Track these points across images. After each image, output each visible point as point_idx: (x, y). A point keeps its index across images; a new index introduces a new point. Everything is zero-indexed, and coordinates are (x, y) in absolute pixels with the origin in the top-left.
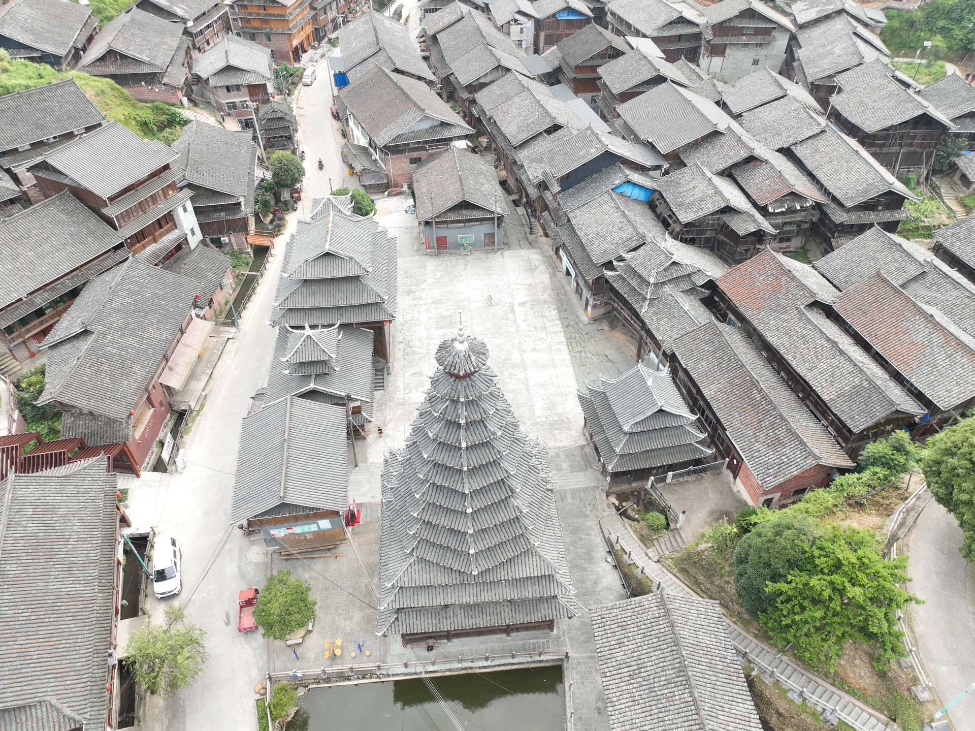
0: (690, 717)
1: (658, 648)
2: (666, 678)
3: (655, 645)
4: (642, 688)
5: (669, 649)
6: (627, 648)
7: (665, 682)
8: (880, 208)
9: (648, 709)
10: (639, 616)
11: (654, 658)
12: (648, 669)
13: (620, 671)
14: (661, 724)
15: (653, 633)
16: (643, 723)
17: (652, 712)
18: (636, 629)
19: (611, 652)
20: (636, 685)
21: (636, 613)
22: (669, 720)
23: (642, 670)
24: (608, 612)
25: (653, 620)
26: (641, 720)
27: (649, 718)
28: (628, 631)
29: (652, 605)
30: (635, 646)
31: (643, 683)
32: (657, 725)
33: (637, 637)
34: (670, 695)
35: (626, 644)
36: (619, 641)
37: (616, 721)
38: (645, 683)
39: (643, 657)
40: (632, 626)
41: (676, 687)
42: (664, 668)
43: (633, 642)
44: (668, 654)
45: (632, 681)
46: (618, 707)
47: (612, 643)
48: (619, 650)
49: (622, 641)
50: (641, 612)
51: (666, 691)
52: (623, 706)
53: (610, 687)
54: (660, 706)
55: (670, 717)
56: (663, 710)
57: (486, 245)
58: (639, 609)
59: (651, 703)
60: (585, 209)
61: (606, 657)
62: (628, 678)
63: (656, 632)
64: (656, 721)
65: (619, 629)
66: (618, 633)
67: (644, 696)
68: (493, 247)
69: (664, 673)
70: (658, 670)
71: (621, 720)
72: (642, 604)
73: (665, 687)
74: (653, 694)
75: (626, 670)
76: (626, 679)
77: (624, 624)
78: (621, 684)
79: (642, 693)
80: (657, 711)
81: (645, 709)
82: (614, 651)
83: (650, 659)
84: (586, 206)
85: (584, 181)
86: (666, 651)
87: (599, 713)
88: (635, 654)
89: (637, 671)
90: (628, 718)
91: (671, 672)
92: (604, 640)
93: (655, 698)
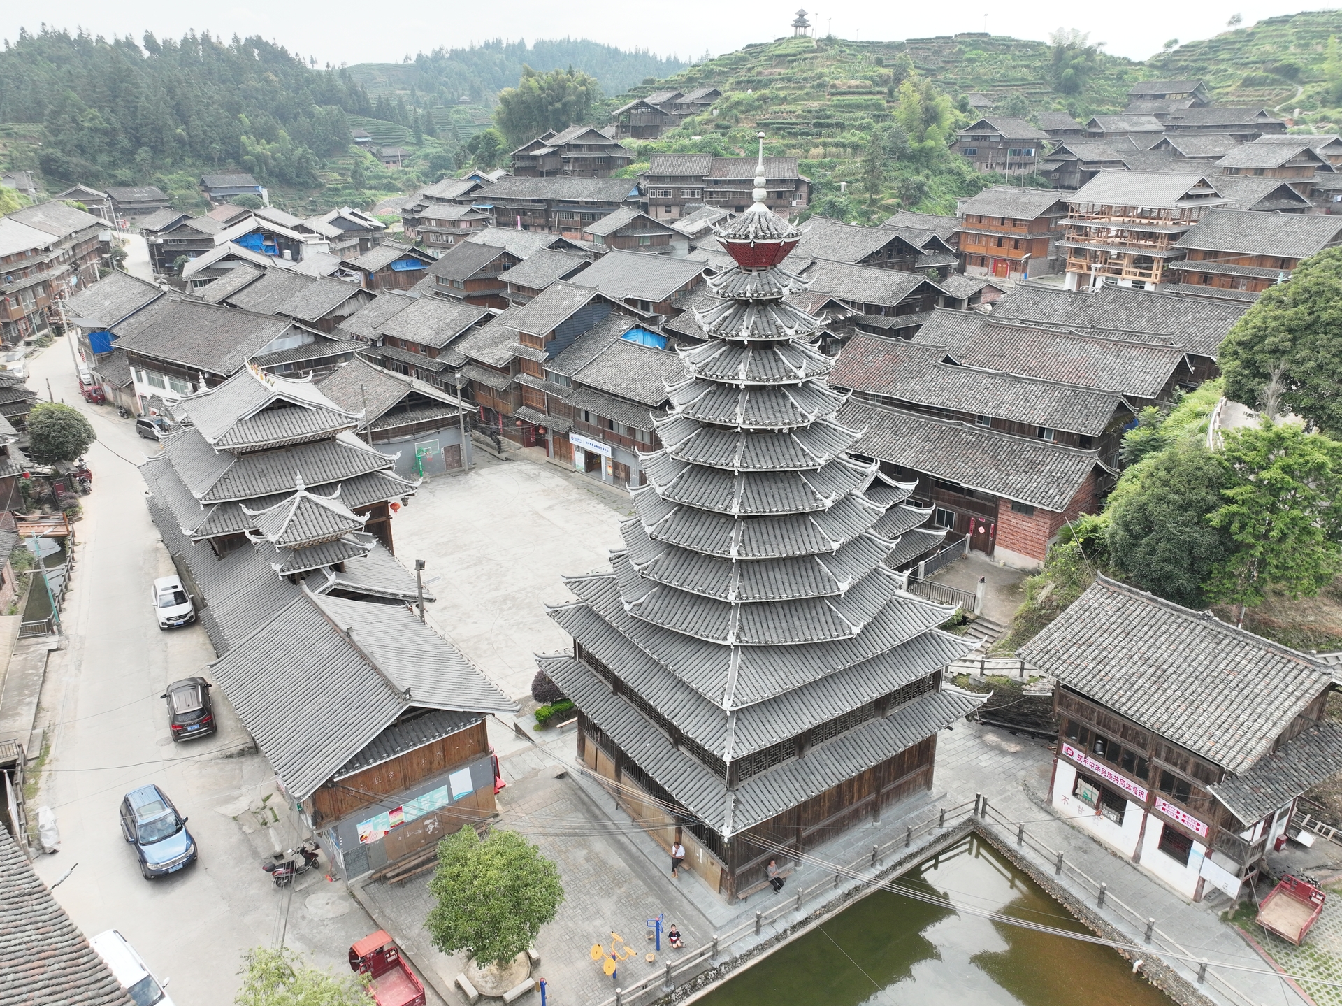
0: (1286, 669)
1: (1158, 634)
2: (1204, 654)
3: (1151, 633)
4: (1186, 685)
5: (1175, 626)
6: (1116, 660)
7: (1210, 658)
8: (917, 309)
9: (1221, 698)
10: (1095, 620)
11: (1164, 647)
12: (1170, 661)
13: (1136, 687)
14: (1258, 700)
15: (1134, 623)
16: (1233, 716)
17: (1232, 697)
18: (1106, 635)
19: (1098, 677)
20: (1174, 687)
21: (1088, 620)
22: (1262, 690)
23: (1165, 666)
24: (1048, 641)
25: (1119, 613)
26: (1227, 713)
27: (1234, 706)
28: (1097, 643)
29: (1102, 600)
30: (1125, 651)
31: (1182, 678)
32: (1254, 705)
33: (1116, 642)
34: (1231, 666)
35: (1110, 656)
36: (1098, 659)
37: (1195, 738)
38: (1184, 676)
39: (1149, 654)
40: (1098, 634)
41: (1228, 654)
42: (1191, 646)
43: (1119, 648)
44: (1180, 630)
45: (1165, 686)
46: (1180, 722)
47: (1090, 667)
48: (1108, 668)
49: (1101, 657)
50: (1093, 615)
51: (1222, 666)
52: (1184, 717)
53: (1143, 710)
54: (1233, 684)
55: (1261, 686)
56: (1241, 686)
57: (449, 466)
58: (1087, 613)
59: (1218, 690)
60: (594, 366)
61: (1099, 686)
62: (1155, 687)
63: (1137, 620)
64: (1246, 702)
65: (1084, 648)
66: (1087, 653)
67: (1200, 690)
68: (460, 469)
69: (1196, 651)
70: (1184, 654)
71: (1200, 732)
72: (1087, 607)
73: (1215, 663)
74: (1209, 679)
75: (1141, 681)
76: (1153, 690)
77: (1083, 640)
78: (1153, 699)
79: (1193, 688)
80: (1235, 693)
81: (1217, 701)
82: (1102, 673)
83: (1160, 651)
84: (595, 363)
85: (575, 342)
86: (1171, 630)
87: (1085, 852)
88: (1136, 658)
89: (1159, 672)
90: (1207, 724)
91: (1204, 644)
92: (1076, 671)
93: (1217, 682)
